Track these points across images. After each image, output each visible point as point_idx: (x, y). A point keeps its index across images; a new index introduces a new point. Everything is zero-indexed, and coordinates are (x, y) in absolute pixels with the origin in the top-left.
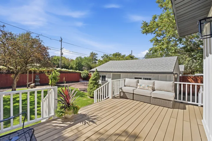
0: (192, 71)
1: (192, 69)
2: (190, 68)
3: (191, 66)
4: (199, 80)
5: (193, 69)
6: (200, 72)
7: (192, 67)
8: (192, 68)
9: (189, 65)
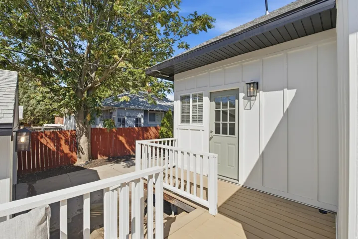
0: (35, 119)
1: (34, 115)
2: (32, 114)
3: (34, 109)
4: (62, 139)
5: (38, 116)
6: (48, 121)
7: (36, 111)
8: (35, 113)
9: (30, 108)
